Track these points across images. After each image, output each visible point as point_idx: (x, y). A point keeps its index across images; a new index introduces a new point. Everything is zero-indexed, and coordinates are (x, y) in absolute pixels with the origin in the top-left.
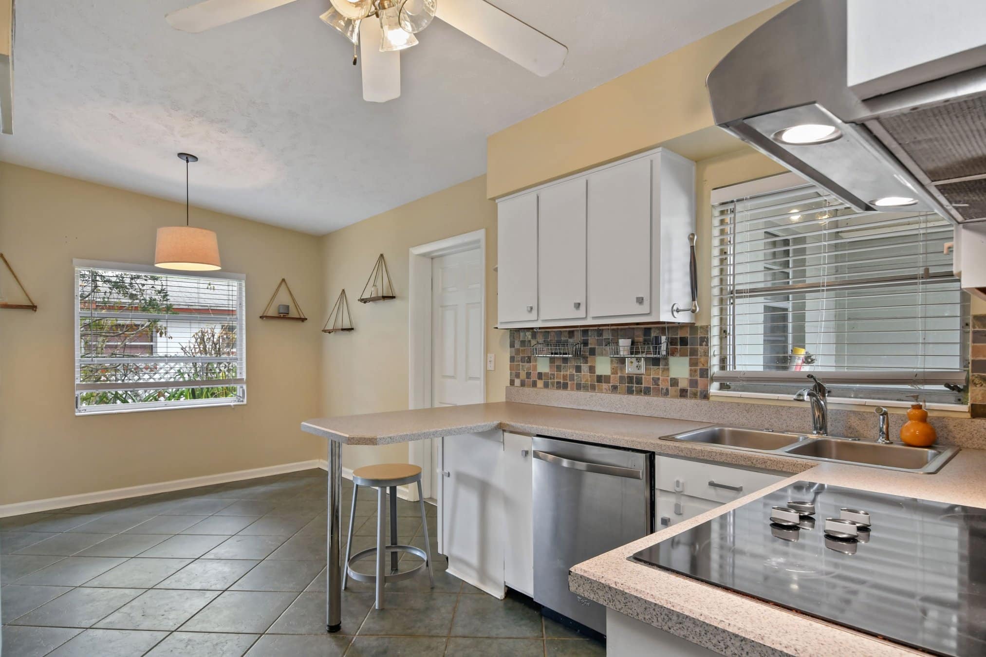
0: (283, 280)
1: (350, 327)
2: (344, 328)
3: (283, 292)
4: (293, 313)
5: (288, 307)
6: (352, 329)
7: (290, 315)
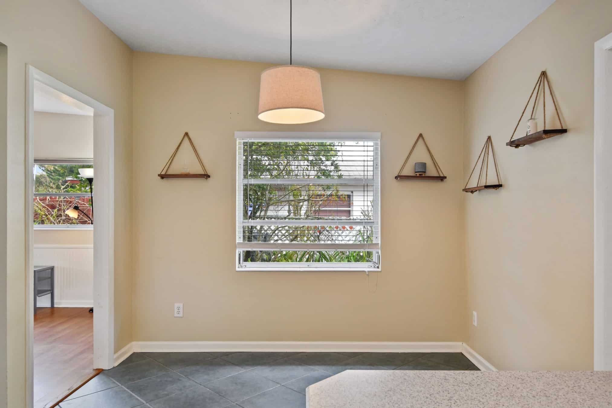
0: (421, 135)
1: (497, 184)
2: (488, 184)
3: (420, 150)
4: (431, 171)
5: (424, 165)
6: (500, 186)
7: (428, 174)
